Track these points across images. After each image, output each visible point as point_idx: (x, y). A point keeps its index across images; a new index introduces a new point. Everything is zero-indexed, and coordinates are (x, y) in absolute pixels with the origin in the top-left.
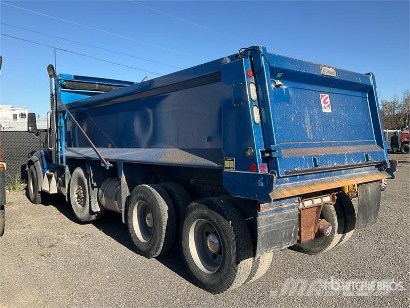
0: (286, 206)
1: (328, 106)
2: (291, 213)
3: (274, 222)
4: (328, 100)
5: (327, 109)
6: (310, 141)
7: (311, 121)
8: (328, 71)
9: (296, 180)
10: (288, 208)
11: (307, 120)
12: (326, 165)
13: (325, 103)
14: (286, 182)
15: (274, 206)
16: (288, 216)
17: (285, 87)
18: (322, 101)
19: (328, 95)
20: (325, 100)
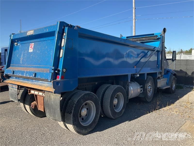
1: (32, 49)
3: (12, 91)
4: (33, 46)
5: (31, 50)
6: (21, 64)
7: (23, 56)
8: (30, 33)
9: (17, 79)
10: (15, 88)
11: (22, 56)
12: (17, 74)
13: (31, 47)
14: (14, 79)
15: (12, 85)
16: (15, 91)
17: (19, 44)
18: (30, 47)
19: (33, 44)
20: (32, 46)
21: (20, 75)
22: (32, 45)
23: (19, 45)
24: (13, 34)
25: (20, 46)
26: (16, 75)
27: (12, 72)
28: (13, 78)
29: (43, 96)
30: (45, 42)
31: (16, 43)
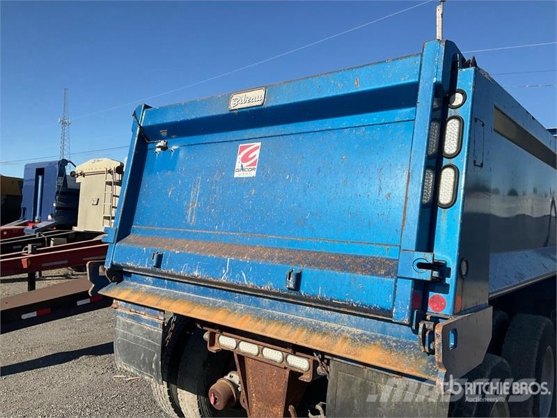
0: (146, 317)
1: (253, 164)
2: (152, 332)
3: (132, 332)
4: (257, 152)
5: (245, 171)
6: (189, 227)
7: (202, 194)
8: (248, 98)
10: (148, 322)
11: (194, 194)
12: (178, 270)
14: (148, 283)
15: (133, 310)
16: (149, 334)
17: (175, 147)
18: (239, 157)
19: (259, 144)
20: (250, 156)
21: (196, 274)
22: (254, 149)
23: (177, 151)
24: (146, 107)
25: (181, 154)
26: (172, 271)
27: (155, 260)
28: (142, 282)
29: (285, 368)
30: (334, 136)
31: (162, 143)
